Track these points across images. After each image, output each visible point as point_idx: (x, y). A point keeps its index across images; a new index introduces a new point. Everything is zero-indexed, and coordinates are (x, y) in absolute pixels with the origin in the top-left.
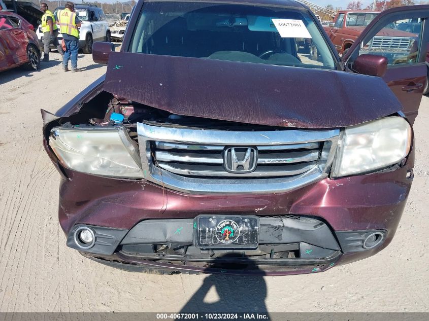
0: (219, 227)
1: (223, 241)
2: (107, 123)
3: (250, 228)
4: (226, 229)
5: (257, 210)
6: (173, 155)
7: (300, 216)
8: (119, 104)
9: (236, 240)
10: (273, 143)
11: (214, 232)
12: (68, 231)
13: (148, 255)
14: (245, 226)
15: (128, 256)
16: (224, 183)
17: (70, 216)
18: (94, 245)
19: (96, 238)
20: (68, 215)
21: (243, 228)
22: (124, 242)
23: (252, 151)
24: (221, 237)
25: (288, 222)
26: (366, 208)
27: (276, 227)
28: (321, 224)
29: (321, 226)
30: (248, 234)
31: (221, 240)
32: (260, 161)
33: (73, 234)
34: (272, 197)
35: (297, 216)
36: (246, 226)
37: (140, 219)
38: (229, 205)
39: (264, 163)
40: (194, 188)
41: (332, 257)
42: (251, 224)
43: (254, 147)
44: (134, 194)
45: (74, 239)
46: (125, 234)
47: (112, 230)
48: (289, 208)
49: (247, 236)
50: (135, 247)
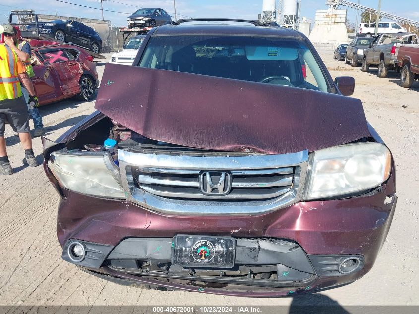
0: (195, 247)
1: (199, 260)
2: (99, 148)
3: (225, 249)
4: (202, 249)
5: (233, 231)
6: (154, 178)
7: (276, 238)
8: (117, 130)
9: (212, 260)
10: (243, 168)
11: (190, 251)
12: (64, 245)
13: (132, 271)
14: (220, 246)
15: (114, 271)
16: (201, 204)
17: (67, 231)
18: (84, 258)
19: (86, 252)
20: (64, 230)
21: (219, 248)
22: (110, 257)
23: (226, 175)
24: (197, 256)
25: (264, 244)
26: (340, 233)
27: (251, 249)
28: (296, 247)
29: (296, 249)
30: (223, 254)
31: (197, 259)
32: (235, 185)
33: (67, 248)
34: (246, 219)
35: (273, 238)
36: (222, 246)
37: (123, 236)
38: (205, 225)
39: (237, 186)
40: (173, 209)
41: (309, 281)
42: (226, 245)
43: (228, 171)
44: (120, 213)
45: (67, 253)
46: (111, 250)
47: (99, 245)
48: (265, 230)
49: (222, 256)
50: (121, 261)
